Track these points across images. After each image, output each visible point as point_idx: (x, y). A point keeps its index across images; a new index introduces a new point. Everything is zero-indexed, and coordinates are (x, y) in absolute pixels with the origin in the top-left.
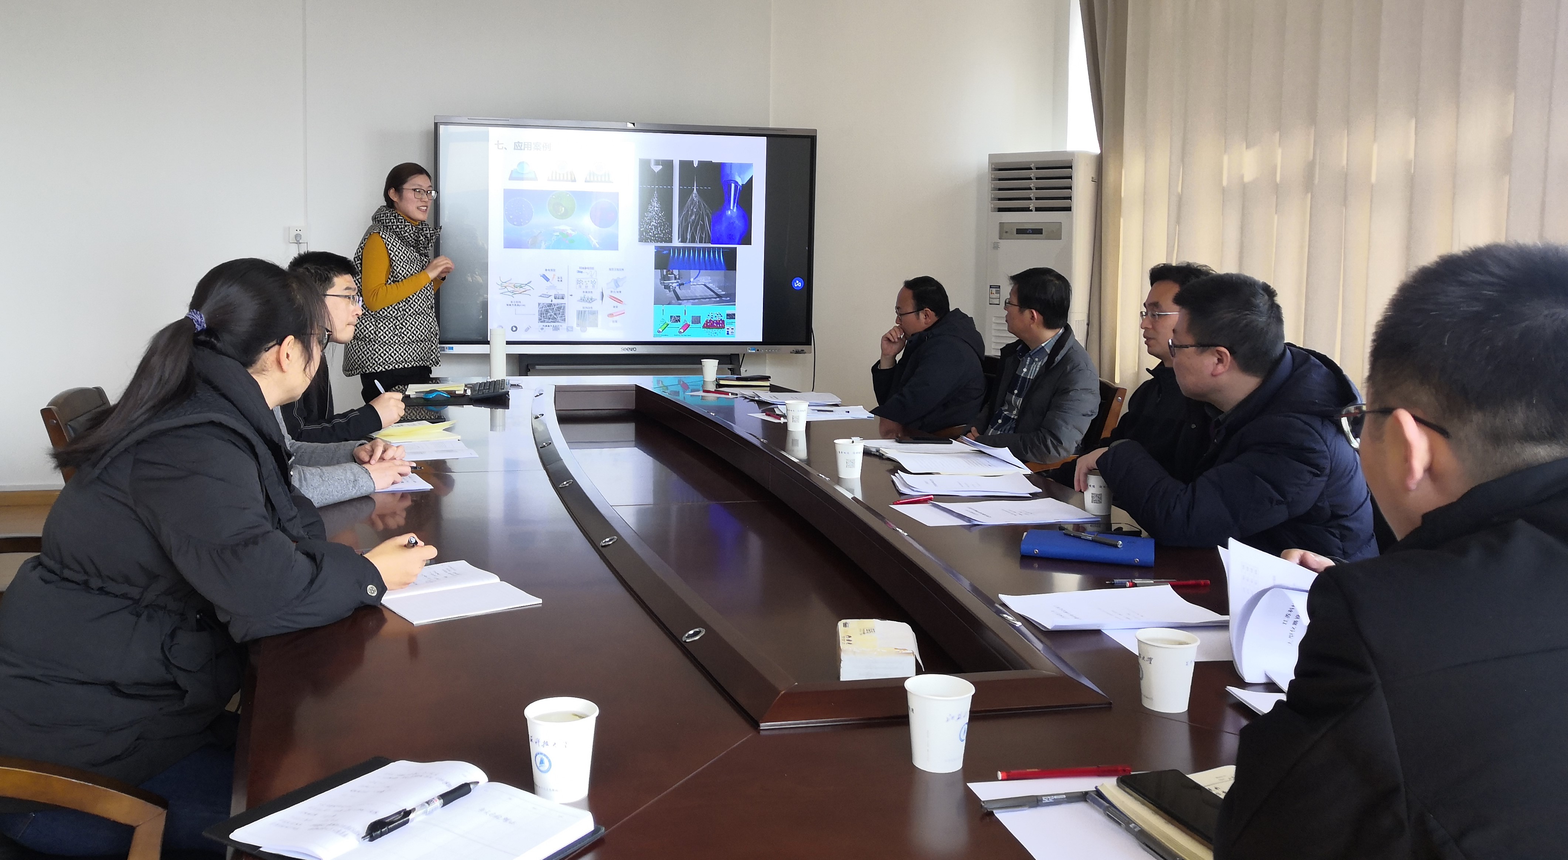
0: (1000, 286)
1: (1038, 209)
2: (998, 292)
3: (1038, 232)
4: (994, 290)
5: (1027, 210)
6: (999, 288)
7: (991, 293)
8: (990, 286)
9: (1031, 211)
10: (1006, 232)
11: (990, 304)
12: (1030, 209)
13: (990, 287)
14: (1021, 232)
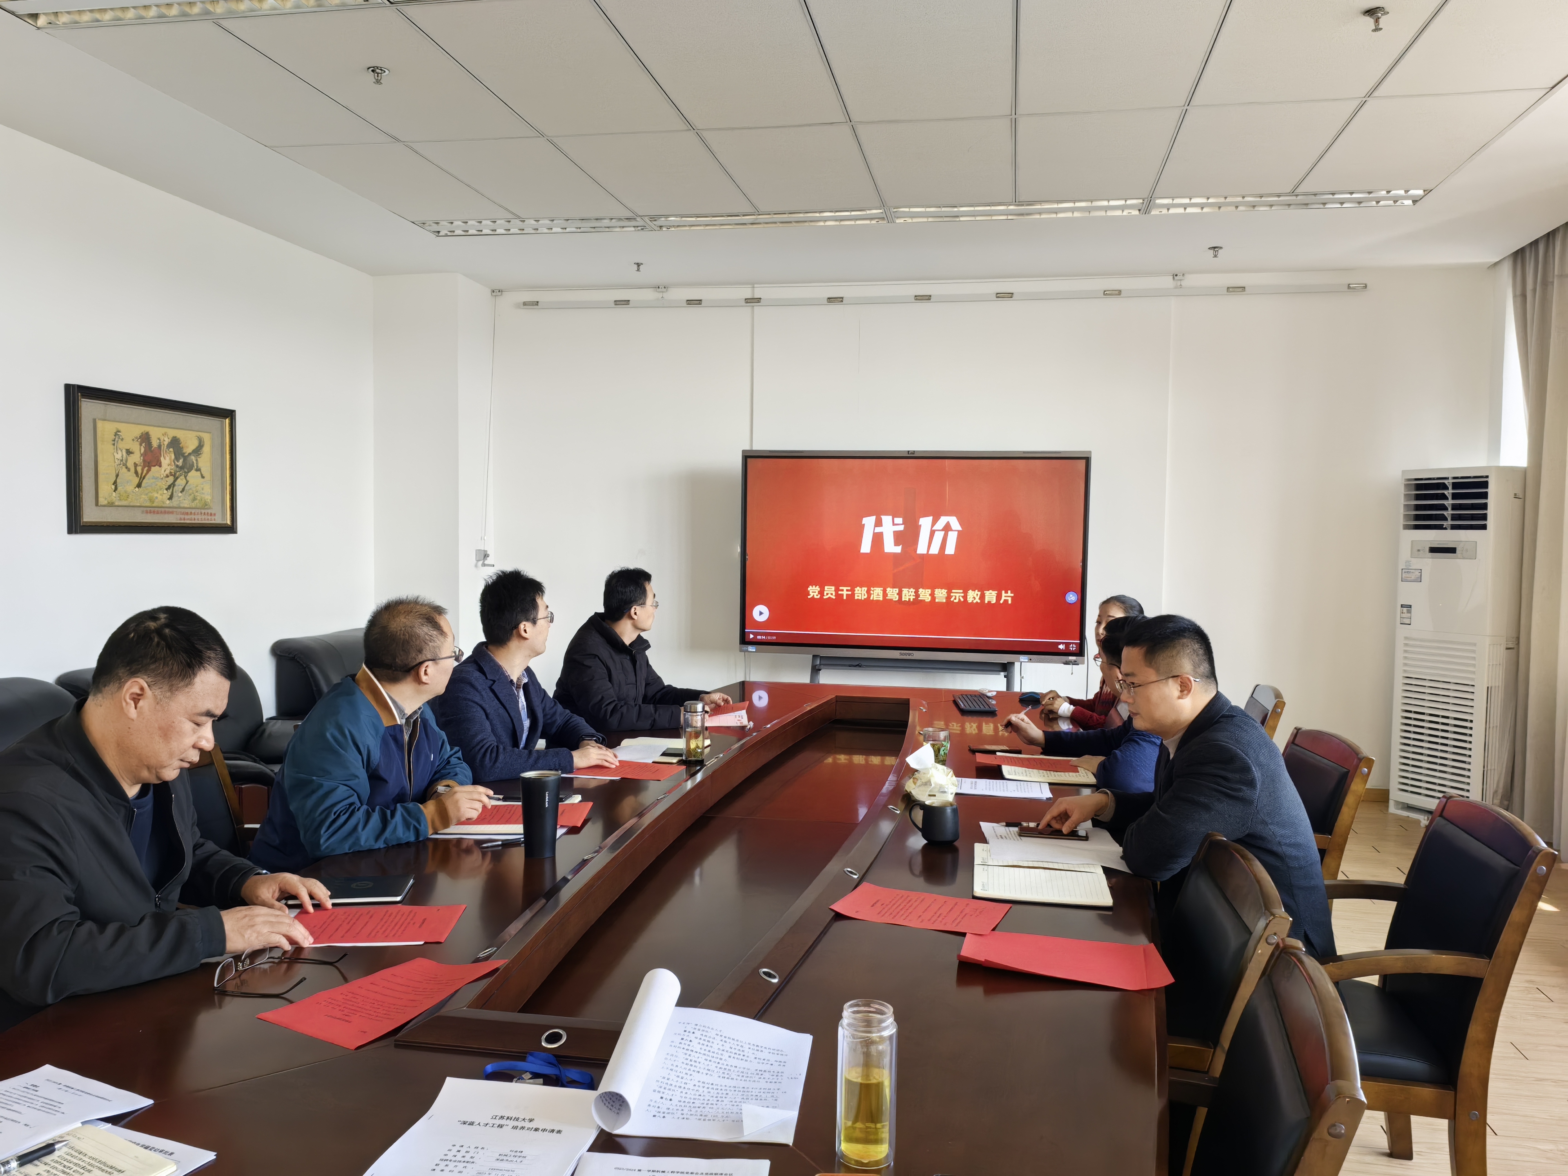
0: (1411, 606)
1: (1454, 527)
2: (1409, 612)
3: (1452, 550)
4: (1405, 610)
5: (1440, 527)
6: (1411, 607)
7: (1402, 613)
8: (1402, 605)
9: (1446, 529)
10: (1419, 550)
11: (1401, 624)
12: (1444, 527)
13: (1402, 607)
14: (1433, 550)
